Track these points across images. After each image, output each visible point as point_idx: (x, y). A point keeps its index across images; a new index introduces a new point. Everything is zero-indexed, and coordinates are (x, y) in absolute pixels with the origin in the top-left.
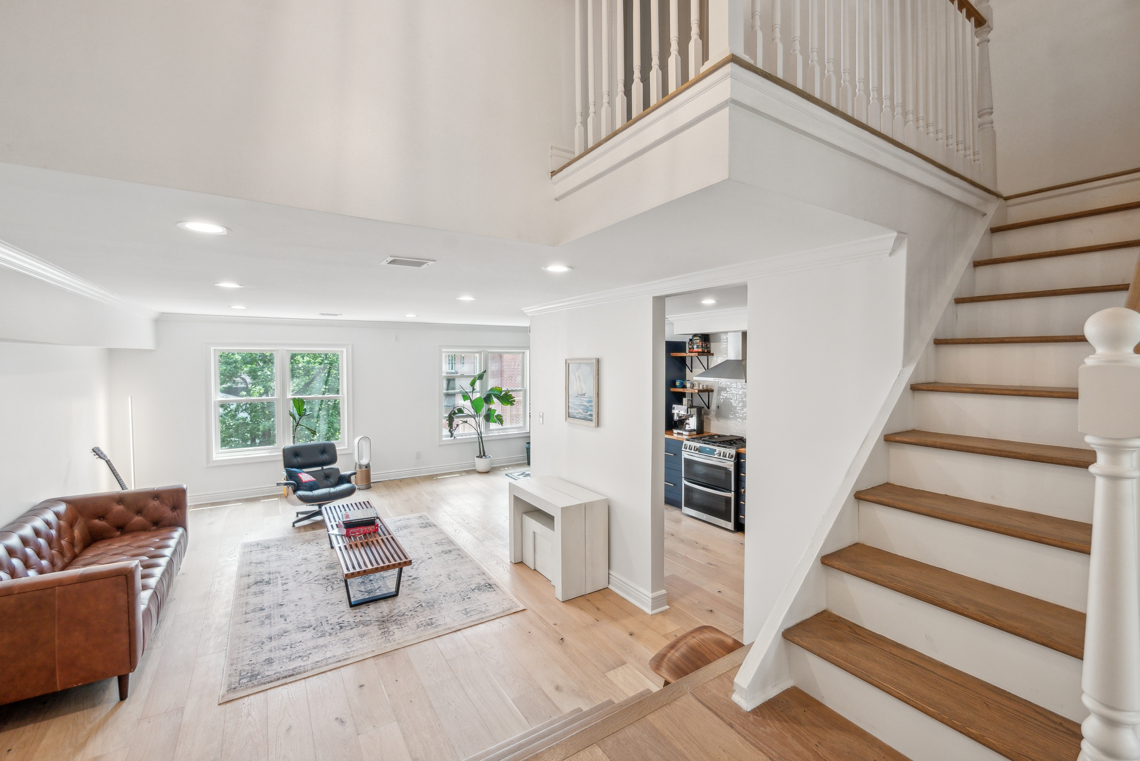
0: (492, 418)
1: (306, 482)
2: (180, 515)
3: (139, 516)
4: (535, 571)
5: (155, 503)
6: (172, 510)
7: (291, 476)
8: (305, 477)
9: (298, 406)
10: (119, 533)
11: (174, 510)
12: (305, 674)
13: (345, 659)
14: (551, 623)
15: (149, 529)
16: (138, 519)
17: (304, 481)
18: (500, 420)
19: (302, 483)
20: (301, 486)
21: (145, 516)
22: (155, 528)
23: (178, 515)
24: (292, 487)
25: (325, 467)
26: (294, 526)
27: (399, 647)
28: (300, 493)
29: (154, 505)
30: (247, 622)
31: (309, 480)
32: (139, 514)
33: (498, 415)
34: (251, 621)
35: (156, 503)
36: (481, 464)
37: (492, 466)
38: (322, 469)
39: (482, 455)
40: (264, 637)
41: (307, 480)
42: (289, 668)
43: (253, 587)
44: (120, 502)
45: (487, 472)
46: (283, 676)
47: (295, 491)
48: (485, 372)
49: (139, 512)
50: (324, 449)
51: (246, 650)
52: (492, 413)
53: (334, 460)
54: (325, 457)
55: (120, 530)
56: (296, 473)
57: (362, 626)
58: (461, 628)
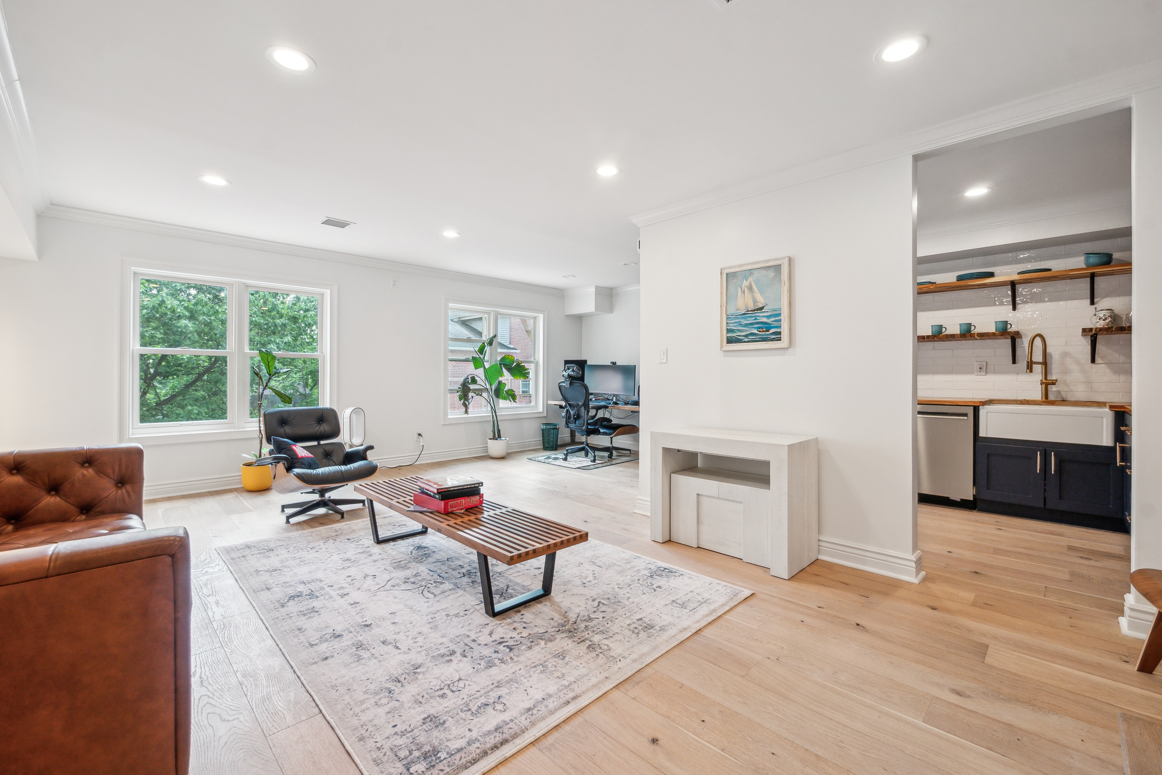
0: (501, 393)
1: (302, 458)
2: (131, 493)
3: (52, 495)
4: (698, 549)
5: (85, 472)
6: (116, 485)
7: (280, 448)
8: (300, 450)
9: (267, 361)
10: (10, 528)
11: (120, 485)
12: (526, 735)
13: (574, 698)
14: (814, 606)
15: (72, 519)
16: (51, 501)
17: (300, 456)
18: (512, 396)
19: (298, 459)
20: (296, 463)
21: (65, 497)
22: (84, 517)
23: (129, 495)
24: (284, 464)
25: (322, 442)
26: (288, 522)
27: (641, 666)
28: (297, 471)
29: (84, 476)
30: (326, 658)
31: (306, 455)
32: (53, 493)
33: (509, 390)
34: (332, 657)
35: (89, 472)
36: (496, 447)
37: (508, 451)
38: (319, 444)
39: (497, 435)
40: (384, 679)
41: (304, 455)
42: (488, 729)
43: (289, 604)
44: (15, 469)
45: (502, 458)
46: (489, 746)
47: (289, 469)
48: (495, 336)
49: (54, 488)
50: (322, 417)
51: (367, 709)
52: (502, 388)
53: (336, 432)
54: (325, 428)
55: (13, 521)
56: (288, 444)
57: (542, 643)
58: (701, 627)
